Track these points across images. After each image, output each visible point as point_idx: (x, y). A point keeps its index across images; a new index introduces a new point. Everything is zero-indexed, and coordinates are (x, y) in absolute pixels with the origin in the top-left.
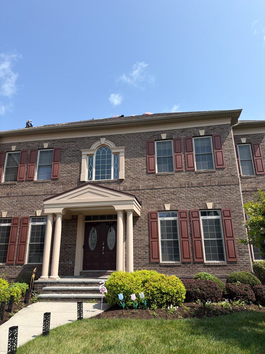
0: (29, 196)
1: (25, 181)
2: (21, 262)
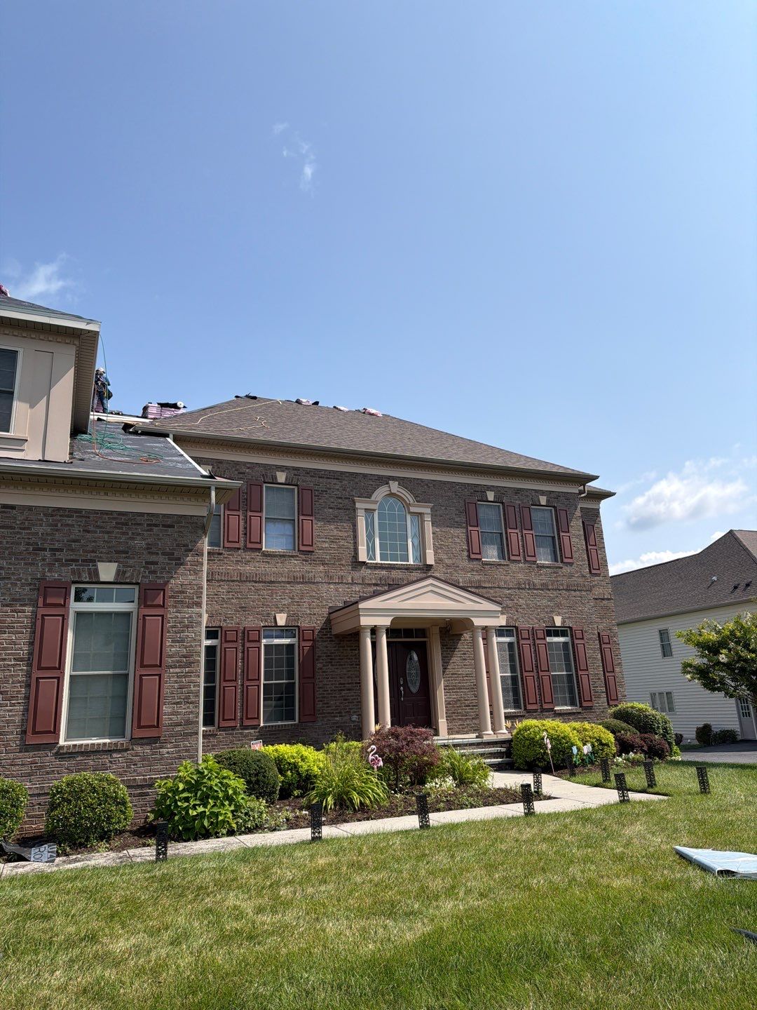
0: (256, 582)
1: (244, 549)
2: (254, 723)
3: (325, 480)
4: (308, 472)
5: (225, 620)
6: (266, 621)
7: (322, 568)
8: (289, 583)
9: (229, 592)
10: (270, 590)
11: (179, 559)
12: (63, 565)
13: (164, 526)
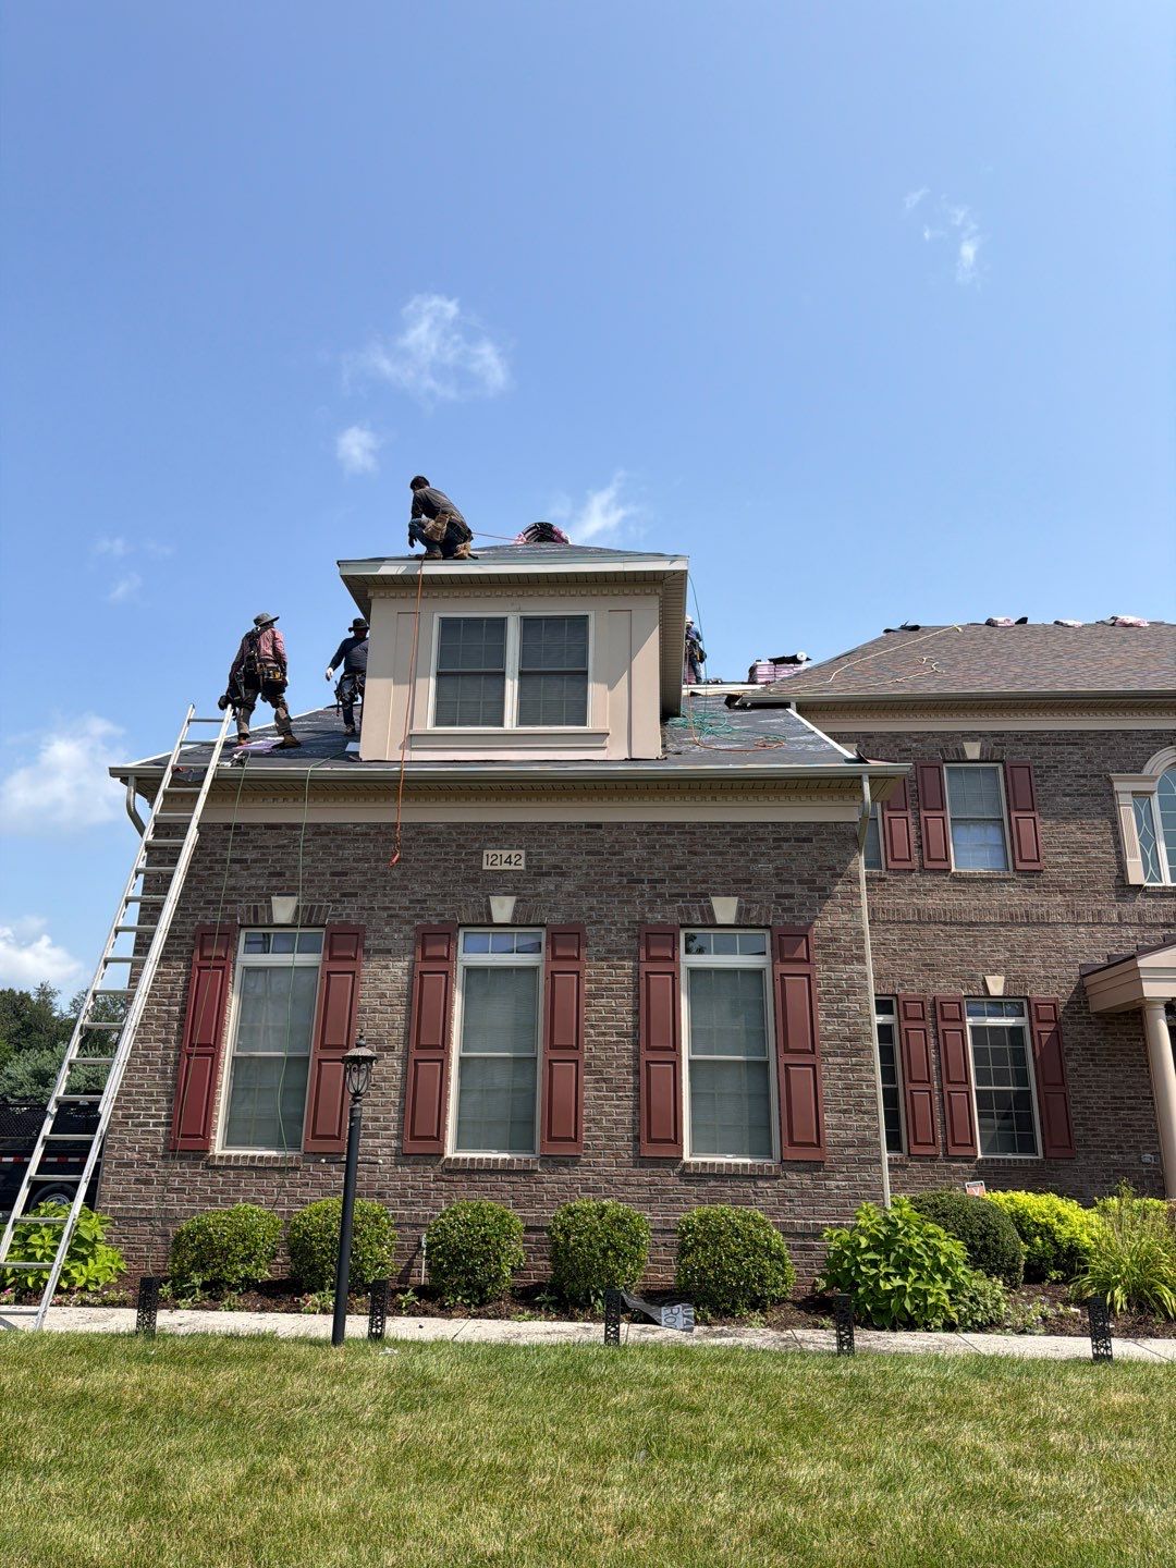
0: (945, 924)
1: (920, 872)
2: (966, 1152)
3: (1052, 748)
4: (1019, 737)
5: (901, 985)
6: (969, 987)
7: (1059, 898)
8: (1003, 924)
9: (903, 940)
10: (970, 936)
11: (824, 889)
12: (667, 902)
13: (797, 840)
